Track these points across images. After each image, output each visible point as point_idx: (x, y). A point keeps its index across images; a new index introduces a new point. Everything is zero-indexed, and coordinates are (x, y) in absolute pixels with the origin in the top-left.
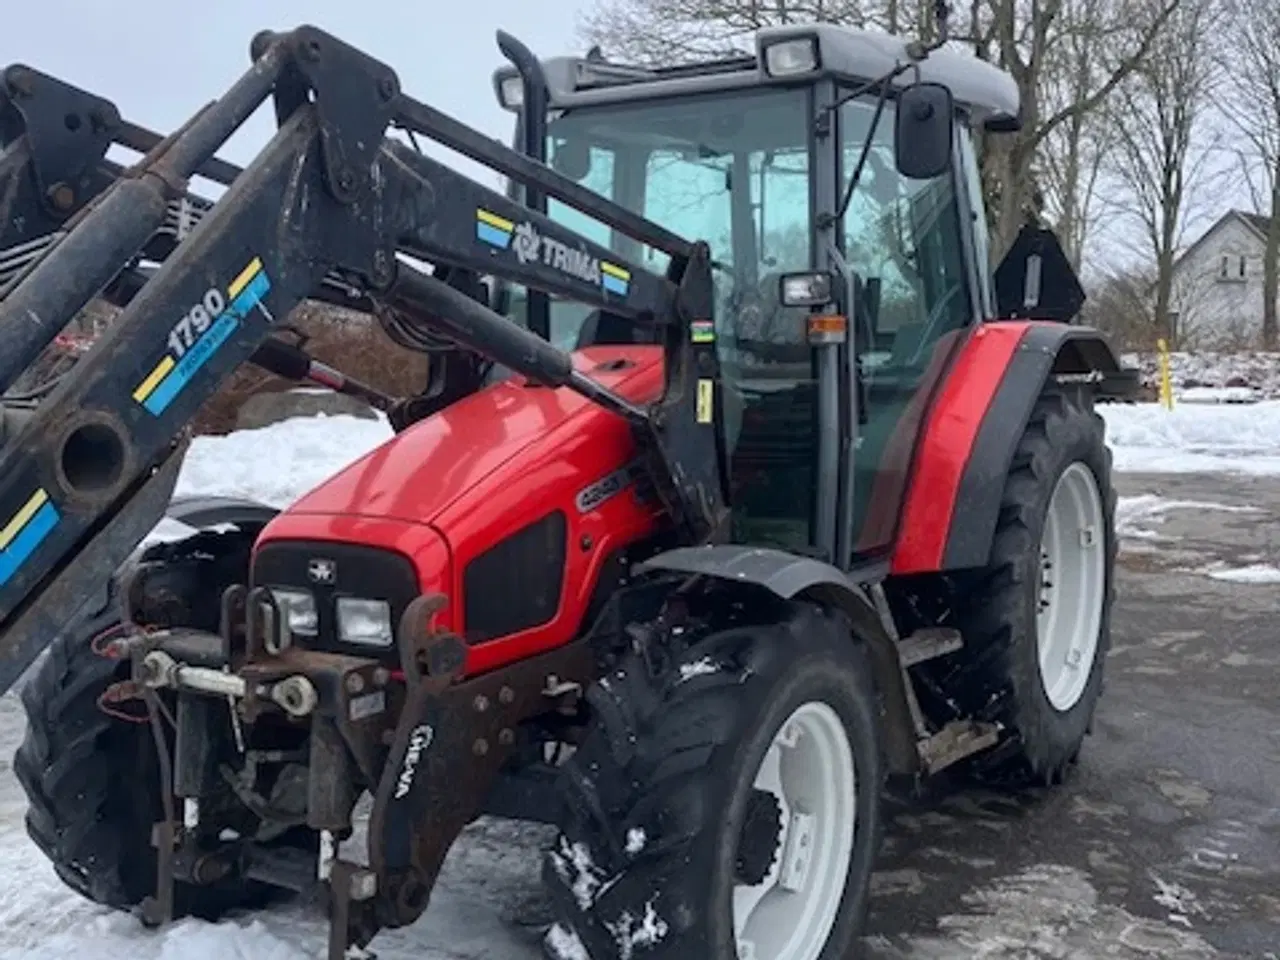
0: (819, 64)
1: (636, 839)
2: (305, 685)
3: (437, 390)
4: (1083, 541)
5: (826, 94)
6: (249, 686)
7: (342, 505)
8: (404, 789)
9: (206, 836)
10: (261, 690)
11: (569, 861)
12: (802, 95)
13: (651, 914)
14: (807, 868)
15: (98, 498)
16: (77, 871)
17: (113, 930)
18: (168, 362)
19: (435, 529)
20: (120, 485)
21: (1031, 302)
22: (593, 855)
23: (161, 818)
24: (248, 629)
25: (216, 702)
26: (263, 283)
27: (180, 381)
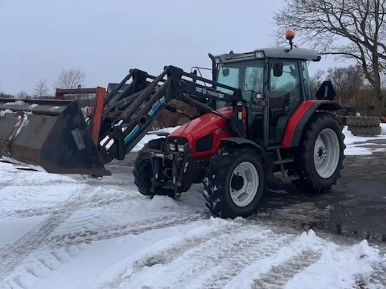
0: (264, 55)
1: (214, 176)
2: (172, 155)
3: (198, 115)
4: (334, 145)
5: (267, 61)
6: (165, 155)
7: (181, 132)
8: (185, 171)
9: (159, 180)
10: (166, 156)
11: (206, 180)
12: (262, 61)
13: (215, 187)
14: (250, 190)
15: (143, 126)
16: (141, 189)
17: (146, 198)
18: (152, 110)
19: (191, 135)
20: (146, 124)
21: (326, 96)
22: (209, 179)
23: (152, 177)
24: (165, 148)
25: (160, 159)
26: (165, 99)
27: (153, 112)
